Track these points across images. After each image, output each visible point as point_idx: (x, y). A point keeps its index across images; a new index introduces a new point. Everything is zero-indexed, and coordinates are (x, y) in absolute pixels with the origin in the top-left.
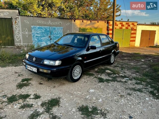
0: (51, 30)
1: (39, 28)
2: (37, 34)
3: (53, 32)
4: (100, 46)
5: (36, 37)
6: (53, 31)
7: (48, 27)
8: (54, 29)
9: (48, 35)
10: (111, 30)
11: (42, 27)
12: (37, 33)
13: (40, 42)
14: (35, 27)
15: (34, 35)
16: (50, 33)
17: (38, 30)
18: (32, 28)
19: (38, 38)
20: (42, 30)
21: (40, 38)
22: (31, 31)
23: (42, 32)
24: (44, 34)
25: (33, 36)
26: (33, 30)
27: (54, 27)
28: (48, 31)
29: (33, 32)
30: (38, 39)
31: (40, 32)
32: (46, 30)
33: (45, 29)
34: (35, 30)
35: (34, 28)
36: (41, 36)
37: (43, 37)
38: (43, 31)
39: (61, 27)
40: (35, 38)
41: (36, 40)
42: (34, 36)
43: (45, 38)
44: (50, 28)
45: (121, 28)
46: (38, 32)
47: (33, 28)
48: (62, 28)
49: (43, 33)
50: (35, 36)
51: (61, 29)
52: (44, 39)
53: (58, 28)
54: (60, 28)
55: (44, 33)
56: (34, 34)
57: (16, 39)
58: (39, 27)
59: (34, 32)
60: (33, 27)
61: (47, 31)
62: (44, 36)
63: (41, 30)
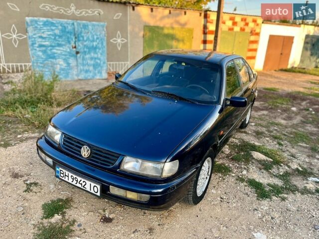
1: (45, 24)
7: (70, 21)
12: (41, 37)
13: (50, 60)
14: (36, 22)
15: (35, 41)
17: (45, 28)
18: (27, 23)
19: (44, 49)
23: (55, 35)
24: (60, 40)
26: (30, 29)
27: (84, 22)
29: (30, 34)
30: (44, 52)
31: (49, 33)
32: (64, 30)
33: (61, 26)
36: (53, 44)
38: (57, 32)
40: (38, 49)
42: (33, 44)
44: (75, 24)
45: (231, 29)
47: (30, 24)
49: (57, 37)
52: (59, 52)
53: (94, 25)
54: (98, 25)
55: (60, 37)
56: (33, 39)
58: (47, 21)
59: (35, 34)
62: (59, 45)
63: (52, 30)
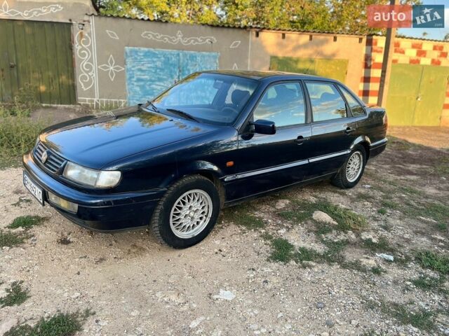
0: (181, 61)
1: (146, 55)
2: (139, 73)
3: (188, 67)
4: (303, 122)
5: (139, 80)
6: (187, 65)
7: (175, 52)
8: (192, 58)
9: (172, 77)
10: (377, 65)
11: (158, 51)
12: (140, 70)
13: (147, 96)
14: (136, 52)
15: (133, 74)
16: (180, 71)
17: (145, 60)
18: (126, 53)
19: (142, 83)
20: (155, 59)
21: (150, 85)
22: (125, 63)
23: (157, 68)
24: (161, 73)
25: (128, 77)
26: (129, 60)
27: (192, 52)
28: (174, 65)
29: (129, 66)
30: (142, 87)
31: (149, 65)
32: (167, 61)
33: (164, 56)
34: (136, 59)
35: (133, 54)
36: (153, 79)
37: (157, 83)
38: (159, 64)
39: (214, 54)
40: (135, 84)
41: (138, 89)
42: (130, 78)
43: (162, 84)
44: (181, 54)
45: (414, 62)
46: (143, 65)
47: (129, 54)
48: (215, 57)
49: (158, 70)
50: (133, 77)
51: (212, 60)
52: (159, 88)
53: (203, 56)
54: (209, 56)
55: (162, 70)
56: (131, 72)
57: (81, 85)
58: (149, 52)
59: (134, 67)
60: (131, 51)
61: (171, 65)
62: (160, 80)
63: (154, 62)
